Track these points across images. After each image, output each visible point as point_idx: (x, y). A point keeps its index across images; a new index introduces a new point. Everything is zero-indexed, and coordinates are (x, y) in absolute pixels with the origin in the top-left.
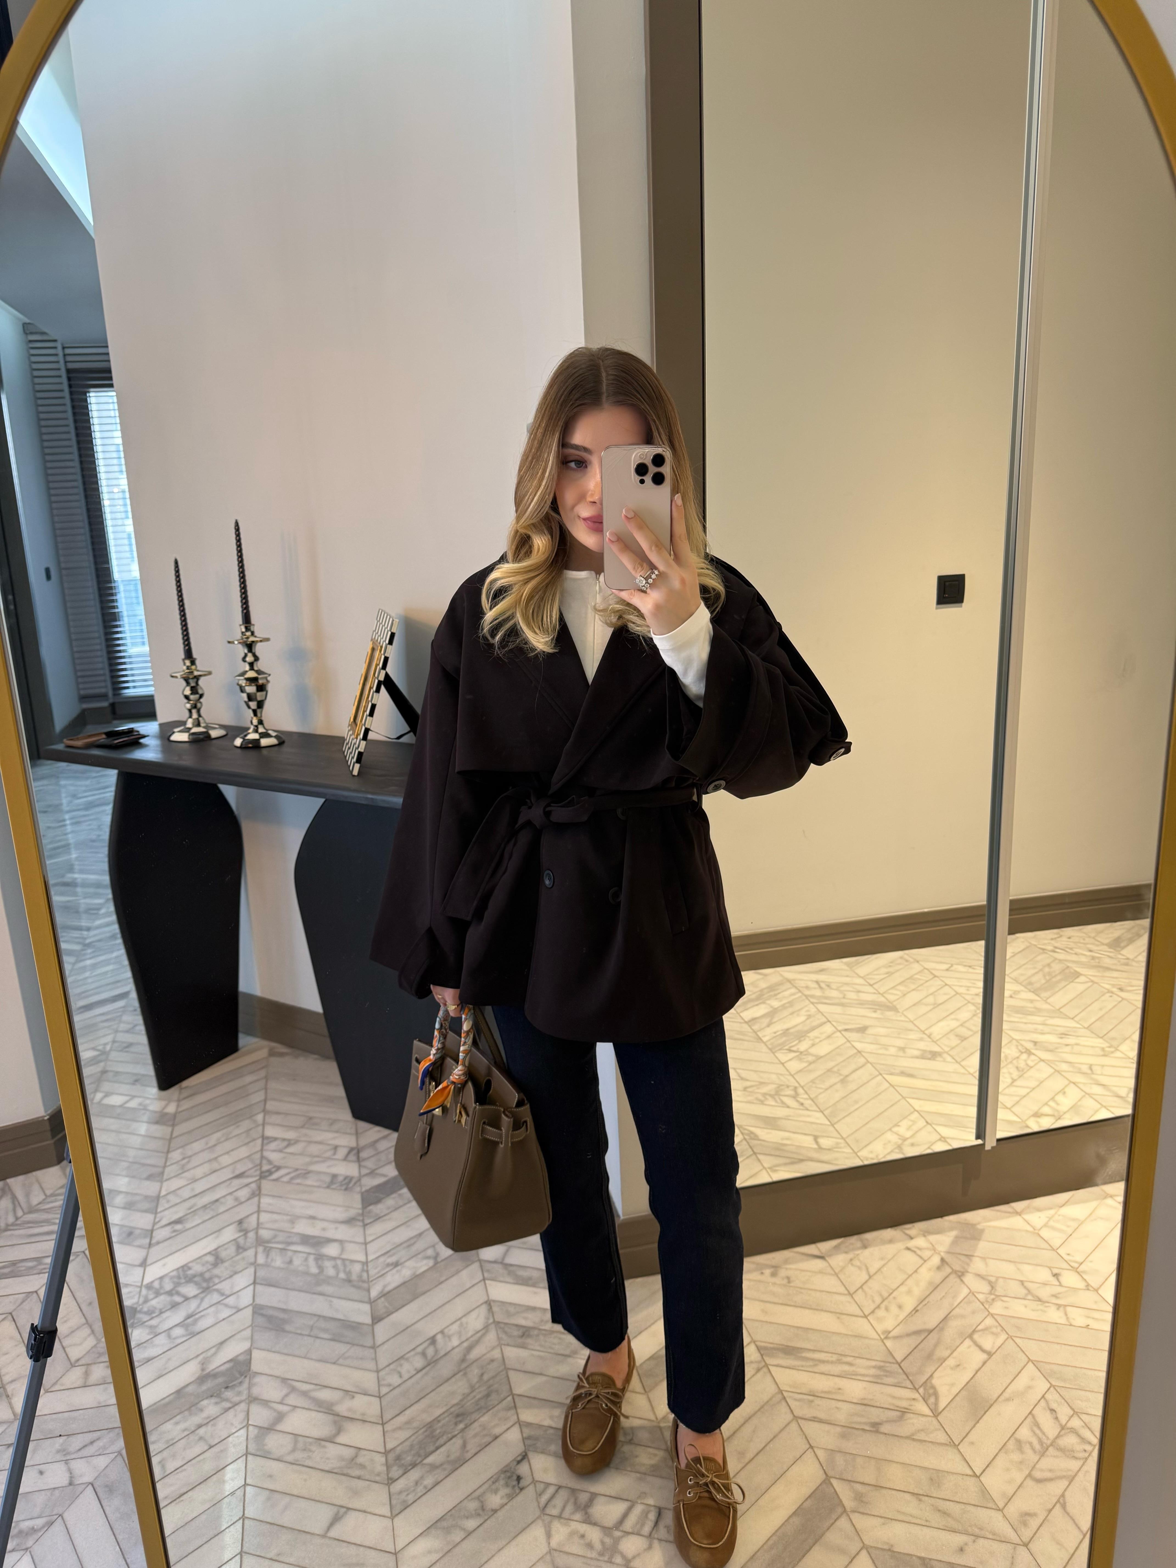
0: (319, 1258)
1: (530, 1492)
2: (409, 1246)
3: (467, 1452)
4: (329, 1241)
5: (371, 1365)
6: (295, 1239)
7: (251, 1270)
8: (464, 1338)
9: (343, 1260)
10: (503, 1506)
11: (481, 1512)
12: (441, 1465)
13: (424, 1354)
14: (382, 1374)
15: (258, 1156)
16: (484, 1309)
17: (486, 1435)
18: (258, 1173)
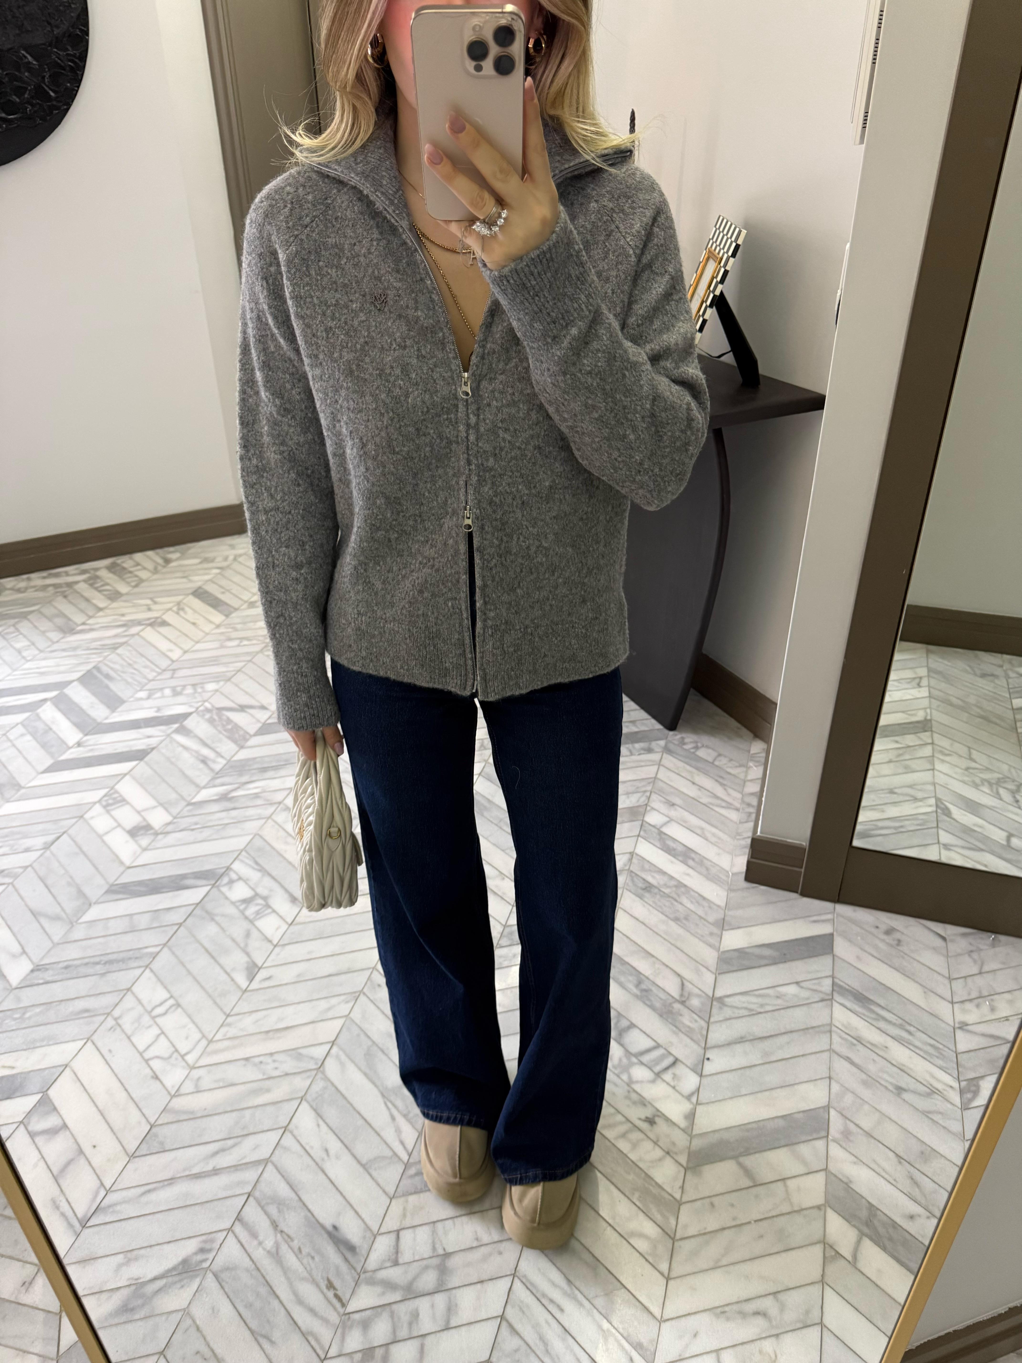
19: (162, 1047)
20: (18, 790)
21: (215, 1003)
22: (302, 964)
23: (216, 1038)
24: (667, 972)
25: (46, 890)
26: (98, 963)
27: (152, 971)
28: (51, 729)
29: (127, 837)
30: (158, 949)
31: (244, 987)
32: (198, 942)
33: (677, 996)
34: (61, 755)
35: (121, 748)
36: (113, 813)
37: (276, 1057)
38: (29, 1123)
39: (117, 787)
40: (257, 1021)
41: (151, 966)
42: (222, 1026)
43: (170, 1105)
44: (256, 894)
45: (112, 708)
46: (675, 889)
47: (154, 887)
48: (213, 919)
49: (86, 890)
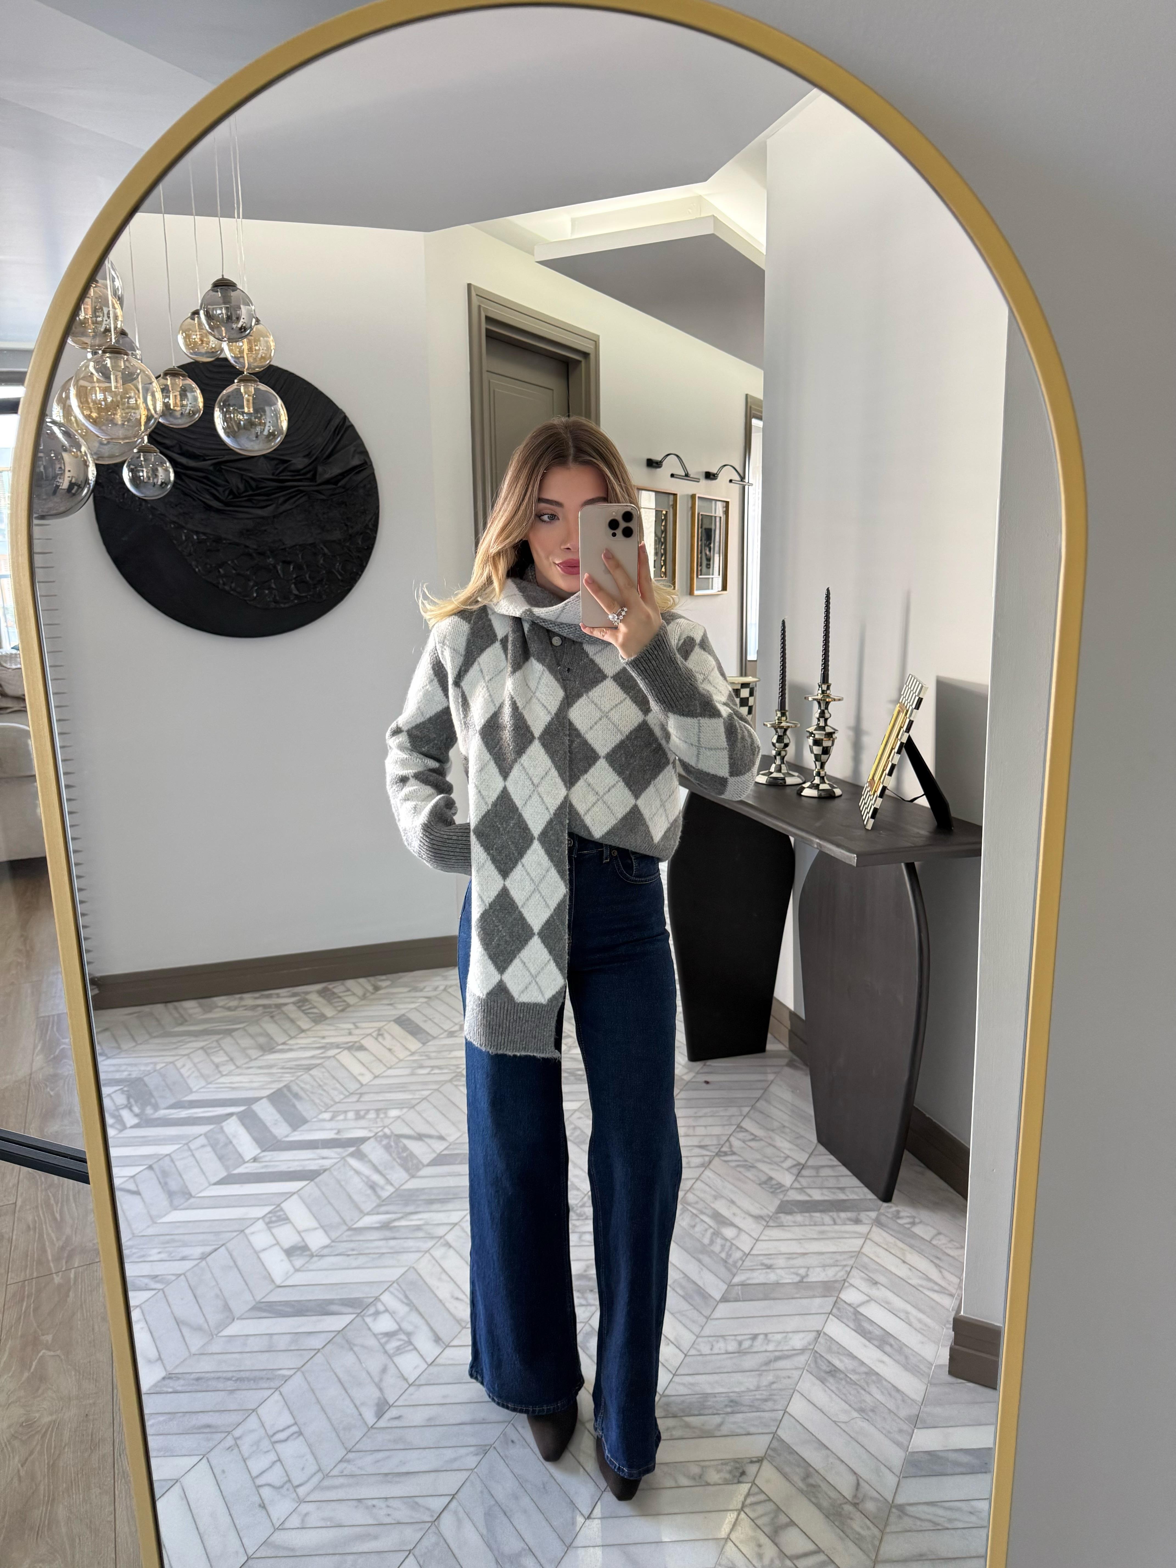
0: (716, 1234)
1: (744, 1488)
2: (789, 1258)
3: (719, 1430)
4: (732, 1225)
5: (697, 1330)
6: (709, 1212)
8: (780, 1348)
9: (732, 1244)
10: (715, 1484)
11: (697, 1478)
12: (694, 1428)
13: (740, 1343)
14: (700, 1340)
15: (725, 1138)
16: (812, 1335)
17: (742, 1428)
18: (717, 1150)
19: (275, 1476)
20: (188, 1199)
21: (339, 1437)
22: (435, 1408)
23: (332, 1473)
24: (842, 1468)
25: (194, 1300)
26: (228, 1379)
27: (281, 1394)
28: (231, 1142)
29: (283, 1256)
30: (292, 1372)
31: (370, 1423)
32: (333, 1370)
33: (849, 1496)
34: (234, 1169)
35: (294, 1166)
36: (274, 1231)
37: (391, 1503)
39: (283, 1205)
40: (378, 1461)
41: (282, 1389)
42: (341, 1461)
43: (272, 1538)
44: (401, 1329)
45: (295, 1127)
46: (864, 1376)
47: (299, 1309)
48: (352, 1349)
49: (232, 1304)
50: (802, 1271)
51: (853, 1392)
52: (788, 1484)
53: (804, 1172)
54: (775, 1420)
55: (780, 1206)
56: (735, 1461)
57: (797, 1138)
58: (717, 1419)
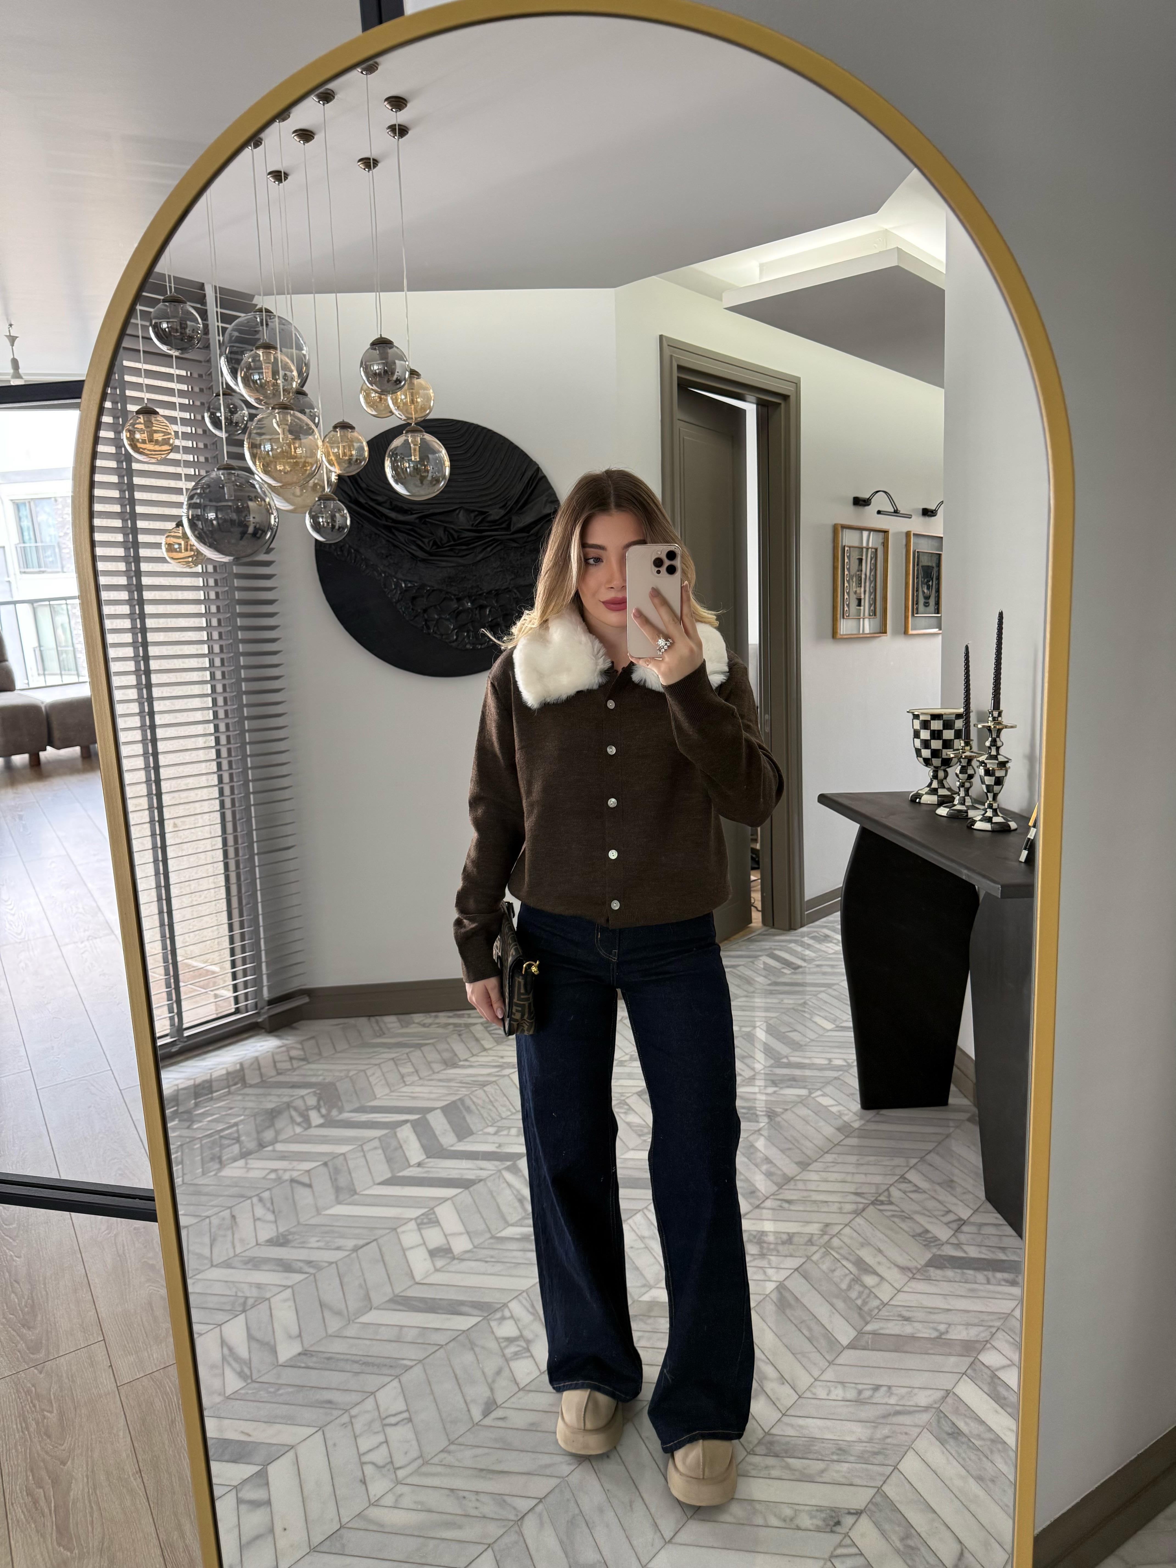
0: (857, 1280)
1: (836, 1538)
2: (930, 1313)
3: (821, 1477)
4: (875, 1273)
5: (816, 1373)
6: (852, 1258)
7: (803, 1260)
8: (902, 1403)
9: (871, 1292)
10: (806, 1530)
11: (788, 1520)
12: (795, 1470)
13: (860, 1392)
14: (817, 1383)
15: (886, 1187)
16: (940, 1394)
17: (846, 1477)
18: (873, 1199)
19: (379, 1456)
20: (353, 1195)
21: (445, 1428)
23: (432, 1461)
24: (947, 1534)
25: (340, 1287)
26: (356, 1362)
27: (400, 1382)
28: (401, 1147)
29: (427, 1256)
30: (413, 1363)
31: (477, 1420)
32: (451, 1366)
34: (399, 1172)
35: (454, 1174)
36: (423, 1232)
37: (481, 1497)
38: (241, 1490)
39: (436, 1209)
40: (476, 1456)
41: (401, 1377)
42: (442, 1451)
43: (366, 1512)
44: (521, 1336)
45: (460, 1138)
46: (989, 1443)
47: (431, 1306)
48: (473, 1349)
49: (373, 1295)
50: (942, 1327)
51: (973, 1457)
52: (884, 1541)
53: (965, 1228)
54: (882, 1475)
55: (930, 1260)
56: (832, 1509)
57: (964, 1193)
58: (821, 1465)
